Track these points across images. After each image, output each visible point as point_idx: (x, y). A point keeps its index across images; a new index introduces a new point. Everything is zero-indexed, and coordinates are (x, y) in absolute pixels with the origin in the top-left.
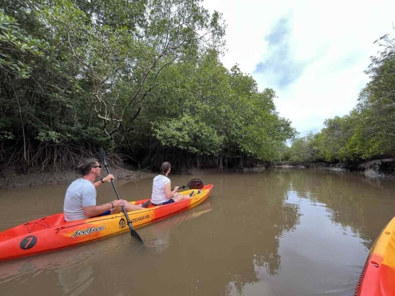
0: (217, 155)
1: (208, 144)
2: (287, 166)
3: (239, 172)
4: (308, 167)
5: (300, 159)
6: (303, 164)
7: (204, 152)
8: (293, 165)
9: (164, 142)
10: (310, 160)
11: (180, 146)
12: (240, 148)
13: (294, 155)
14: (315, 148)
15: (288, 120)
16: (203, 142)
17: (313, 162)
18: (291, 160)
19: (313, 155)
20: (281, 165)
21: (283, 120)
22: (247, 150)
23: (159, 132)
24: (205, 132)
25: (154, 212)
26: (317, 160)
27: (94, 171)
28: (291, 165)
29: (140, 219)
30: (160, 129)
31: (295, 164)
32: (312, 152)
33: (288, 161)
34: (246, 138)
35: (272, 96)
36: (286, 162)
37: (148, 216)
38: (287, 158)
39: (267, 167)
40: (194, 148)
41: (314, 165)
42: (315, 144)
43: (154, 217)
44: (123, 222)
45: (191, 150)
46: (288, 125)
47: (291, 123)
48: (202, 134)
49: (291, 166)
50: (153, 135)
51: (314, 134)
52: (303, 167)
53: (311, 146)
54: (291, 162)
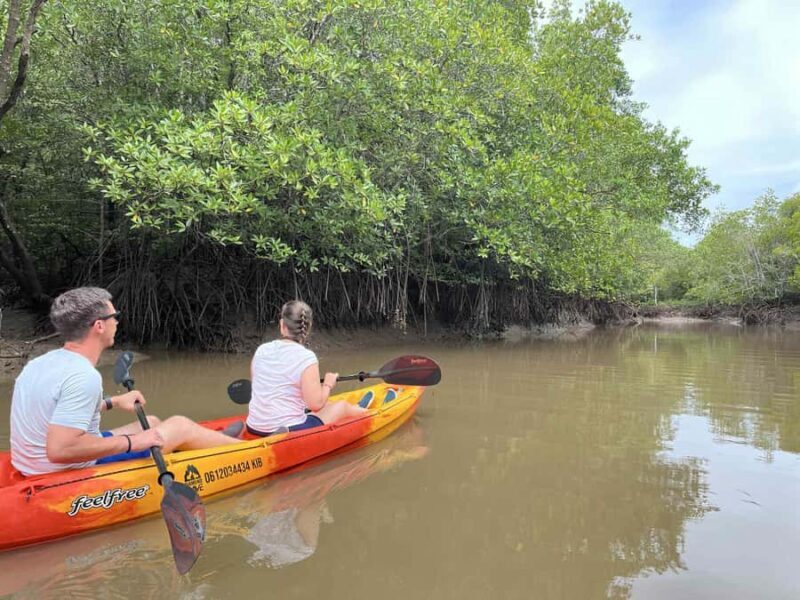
0: (381, 274)
1: (337, 226)
2: (679, 321)
3: (484, 339)
4: (751, 322)
5: (726, 292)
6: (735, 310)
7: (325, 259)
8: (701, 315)
9: (141, 214)
10: (764, 298)
11: (214, 234)
12: (475, 245)
13: (703, 277)
14: (781, 251)
15: (675, 133)
16: (318, 217)
17: (771, 304)
18: (694, 298)
19: (771, 277)
20: (656, 314)
21: (658, 135)
22: (502, 251)
23: (116, 170)
24: (322, 172)
25: (274, 450)
26: (785, 295)
27: (101, 331)
28: (694, 315)
29: (237, 469)
30: (117, 157)
31: (707, 312)
32: (771, 268)
33: (684, 302)
34: (501, 204)
35: (615, 30)
36: (674, 303)
37: (259, 461)
38: (678, 290)
39: (600, 323)
40: (276, 243)
41: (774, 313)
42: (783, 238)
43: (274, 466)
44: (195, 476)
45: (263, 253)
46: (676, 153)
47: (686, 144)
48: (307, 182)
49: (693, 320)
50: (95, 182)
51: (781, 200)
52: (735, 322)
53: (767, 244)
54: (693, 303)
